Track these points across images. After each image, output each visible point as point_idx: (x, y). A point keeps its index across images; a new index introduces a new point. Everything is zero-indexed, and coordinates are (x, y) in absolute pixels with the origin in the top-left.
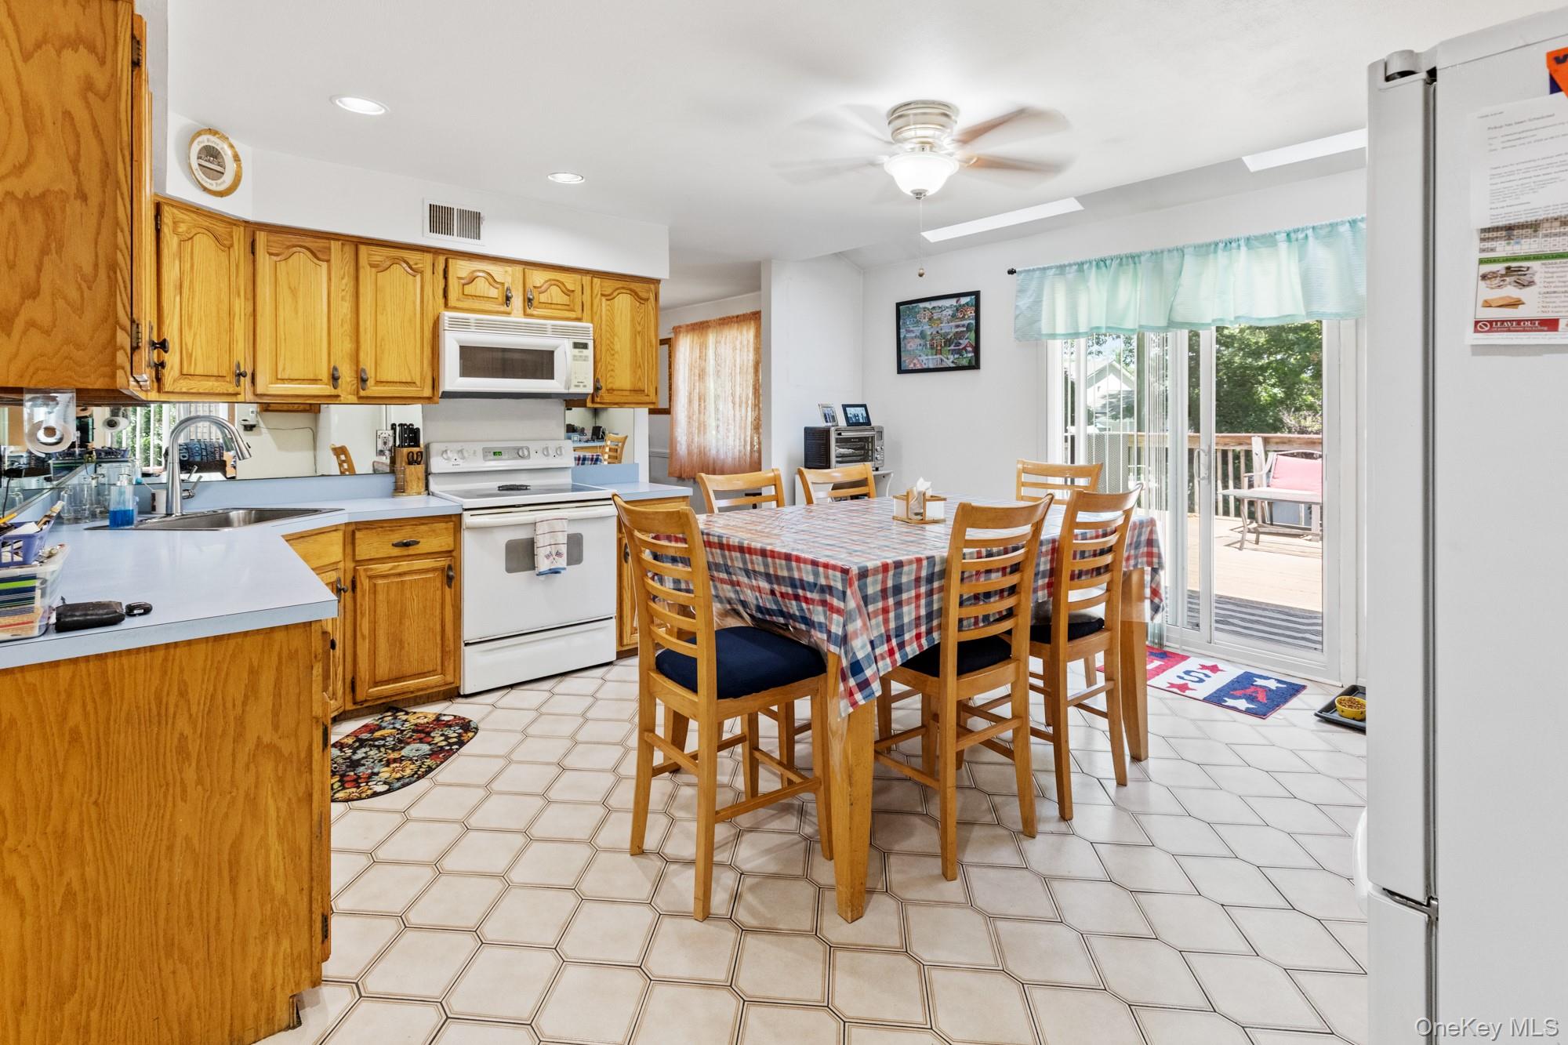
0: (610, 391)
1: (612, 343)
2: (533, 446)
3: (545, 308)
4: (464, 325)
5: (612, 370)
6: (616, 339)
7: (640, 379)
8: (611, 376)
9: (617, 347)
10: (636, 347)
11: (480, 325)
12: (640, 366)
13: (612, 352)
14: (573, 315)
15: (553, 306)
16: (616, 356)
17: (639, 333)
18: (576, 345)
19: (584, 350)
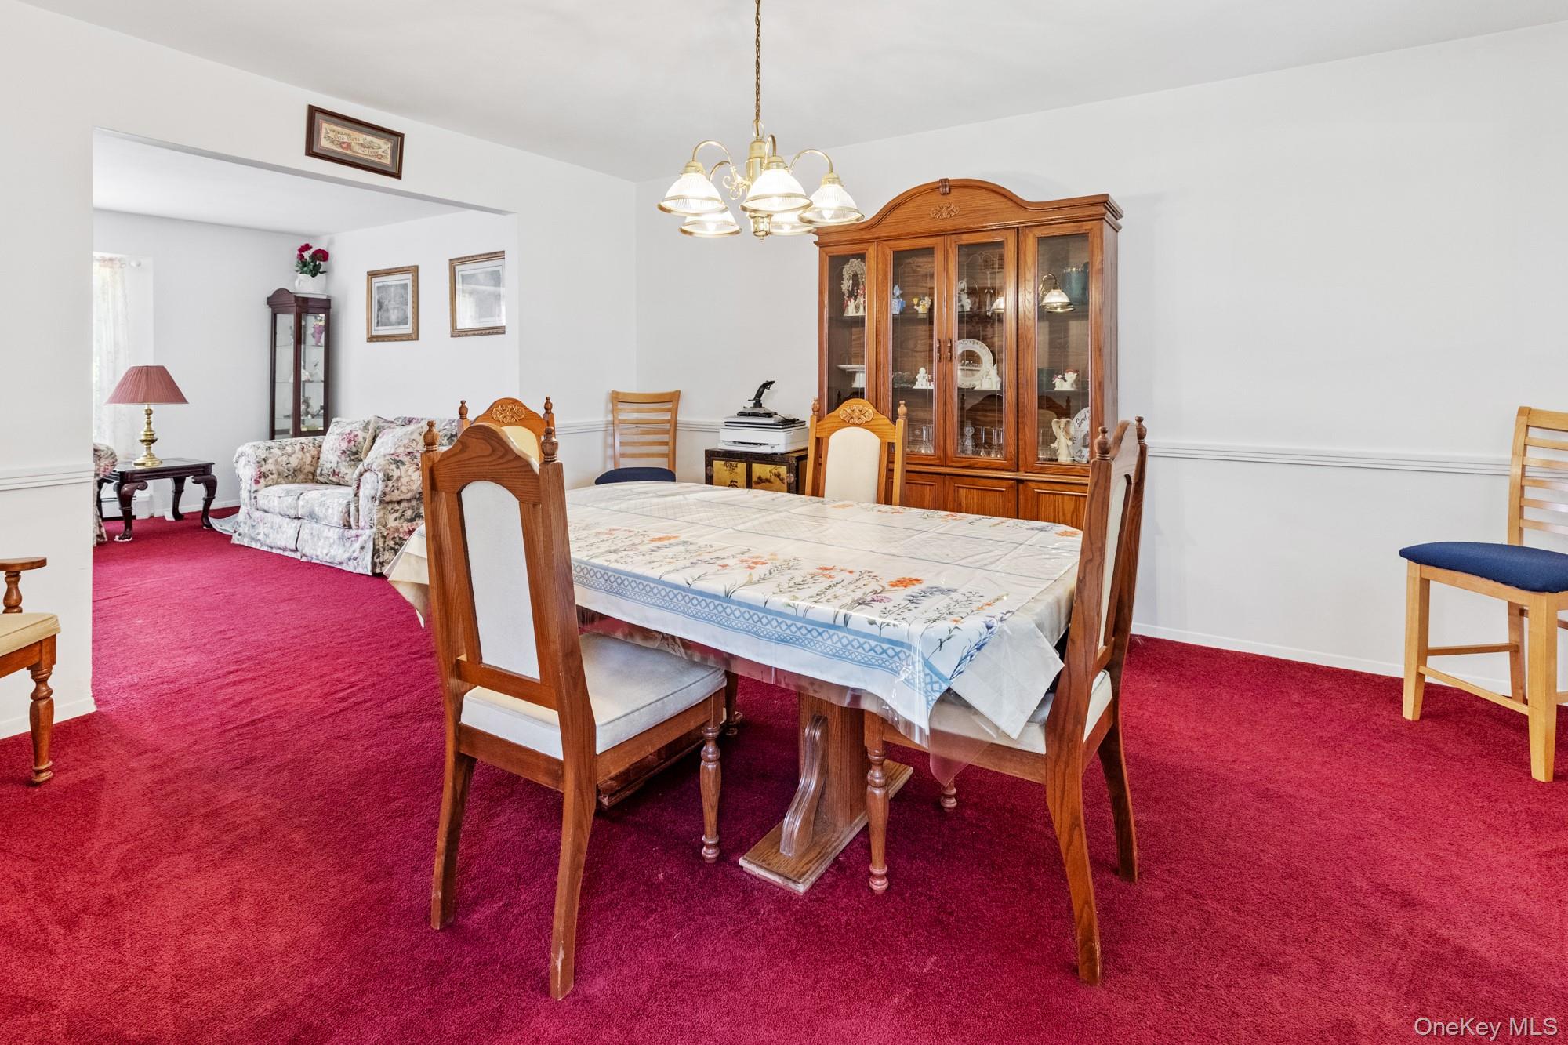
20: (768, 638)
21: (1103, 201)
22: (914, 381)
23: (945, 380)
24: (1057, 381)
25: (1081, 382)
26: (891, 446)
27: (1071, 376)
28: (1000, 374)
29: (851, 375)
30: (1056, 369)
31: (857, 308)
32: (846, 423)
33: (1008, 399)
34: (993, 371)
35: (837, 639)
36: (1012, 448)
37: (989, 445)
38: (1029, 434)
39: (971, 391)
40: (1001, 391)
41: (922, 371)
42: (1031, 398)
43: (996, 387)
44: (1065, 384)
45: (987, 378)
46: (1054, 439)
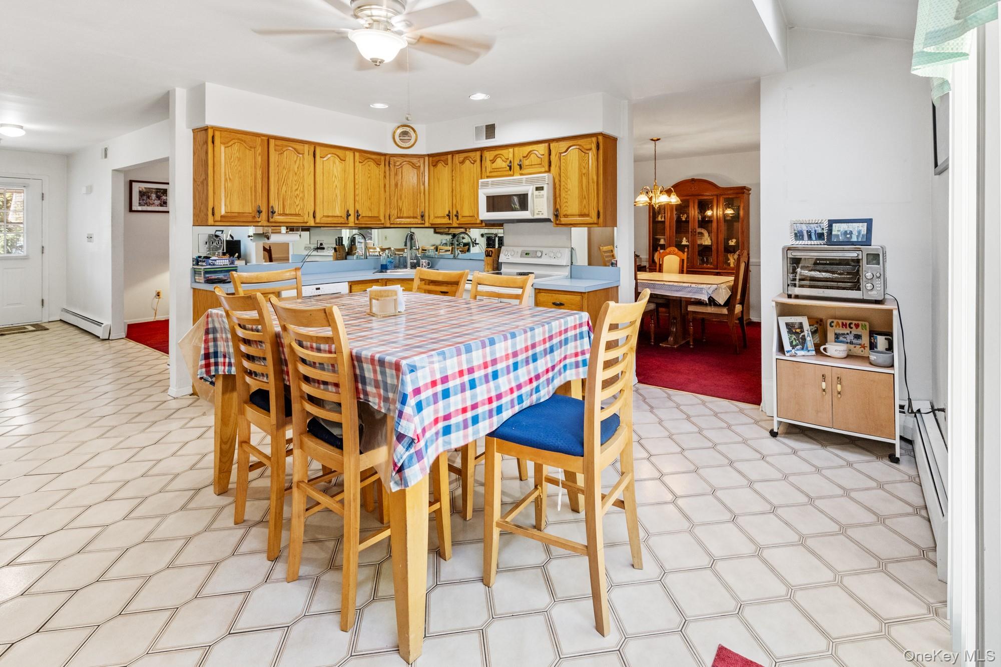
0: (566, 216)
1: (567, 184)
2: (545, 251)
3: (530, 168)
4: (486, 185)
5: (566, 202)
6: (569, 180)
7: (585, 207)
8: (566, 206)
9: (570, 186)
10: (582, 185)
11: (493, 184)
12: (585, 198)
13: (566, 190)
14: (543, 170)
15: (533, 166)
16: (569, 192)
17: (584, 174)
18: (537, 189)
19: (541, 191)
20: (674, 291)
21: (744, 188)
22: (681, 242)
23: (693, 242)
24: (730, 242)
25: (737, 242)
26: (683, 260)
27: (734, 240)
28: (711, 240)
29: (659, 240)
30: (730, 238)
31: (661, 218)
32: (670, 254)
33: (714, 248)
34: (709, 239)
35: (689, 289)
36: (715, 263)
37: (707, 263)
38: (721, 258)
39: (701, 245)
40: (711, 245)
41: (684, 238)
42: (722, 248)
43: (710, 244)
44: (732, 243)
45: (706, 241)
46: (729, 260)
